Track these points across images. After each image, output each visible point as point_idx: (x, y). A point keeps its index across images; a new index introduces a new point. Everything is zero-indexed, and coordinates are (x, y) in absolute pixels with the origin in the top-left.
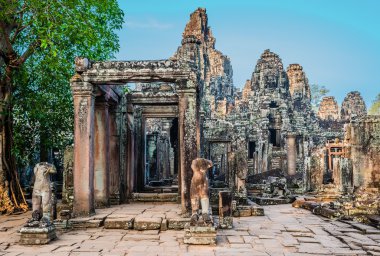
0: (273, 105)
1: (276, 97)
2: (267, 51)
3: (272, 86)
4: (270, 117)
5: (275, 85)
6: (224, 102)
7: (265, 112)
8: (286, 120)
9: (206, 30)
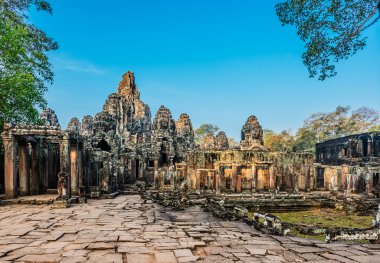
0: (165, 139)
1: (166, 135)
2: (163, 106)
3: (164, 128)
4: (162, 146)
5: (166, 128)
6: (136, 136)
7: (159, 143)
8: (172, 148)
9: (133, 87)
